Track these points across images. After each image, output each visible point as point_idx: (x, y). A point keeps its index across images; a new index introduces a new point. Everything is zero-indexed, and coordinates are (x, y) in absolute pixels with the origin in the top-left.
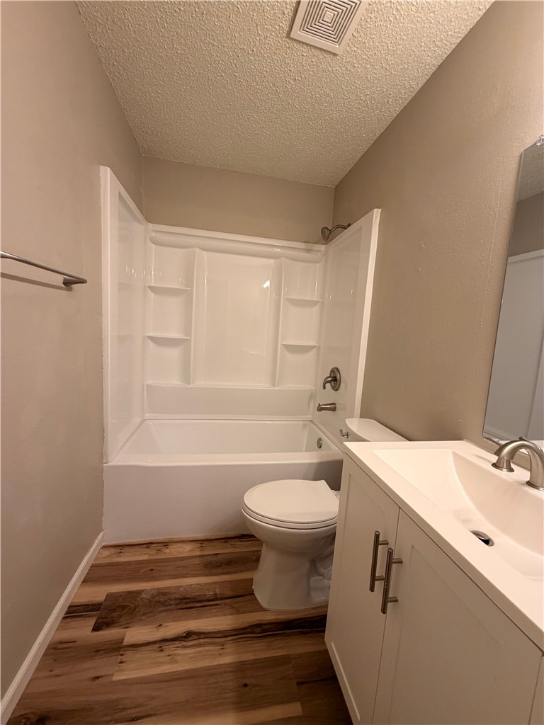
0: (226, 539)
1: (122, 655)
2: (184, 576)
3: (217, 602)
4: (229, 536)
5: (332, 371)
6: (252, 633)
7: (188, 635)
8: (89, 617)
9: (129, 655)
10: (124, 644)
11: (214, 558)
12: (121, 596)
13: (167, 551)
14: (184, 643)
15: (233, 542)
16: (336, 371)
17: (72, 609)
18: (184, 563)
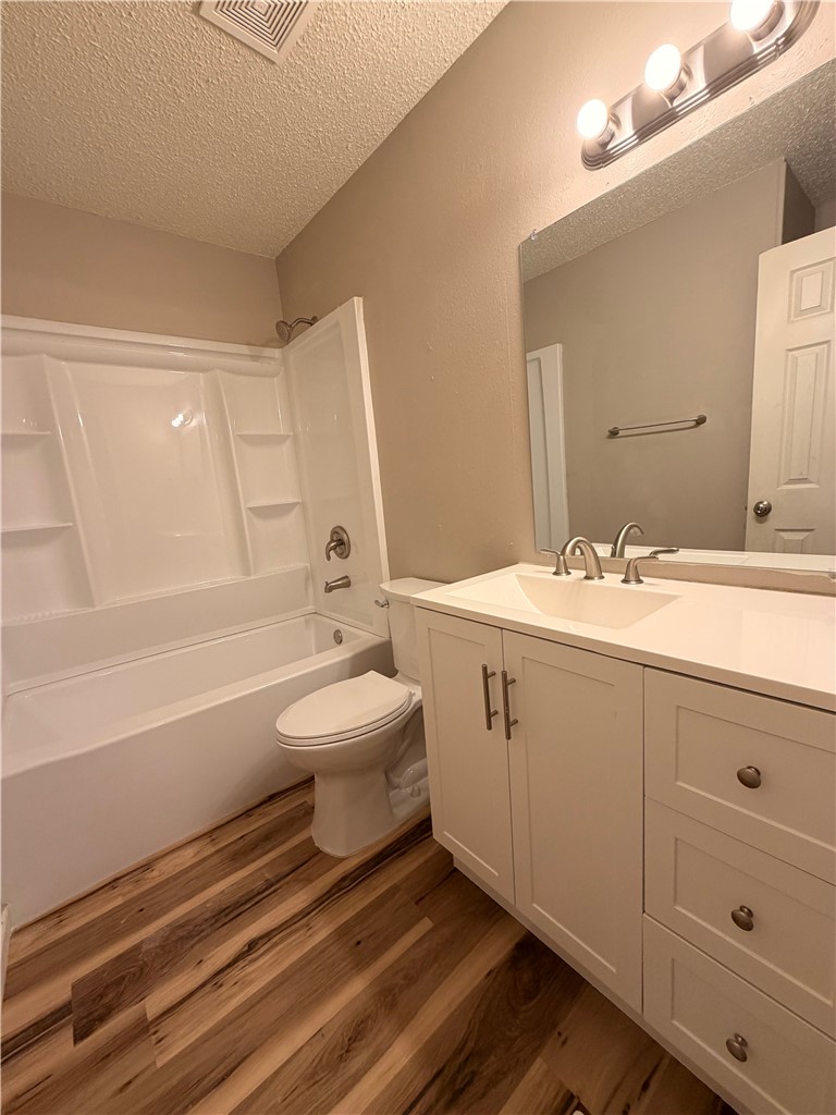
0: (248, 813)
1: (155, 1033)
2: (204, 888)
3: (273, 889)
4: (250, 807)
5: (334, 532)
6: (340, 890)
7: (252, 946)
8: (56, 1031)
9: (166, 1026)
10: (150, 1020)
11: (241, 844)
12: (104, 972)
13: (155, 873)
14: (250, 958)
15: (260, 810)
16: (339, 531)
17: (9, 1045)
18: (193, 873)
